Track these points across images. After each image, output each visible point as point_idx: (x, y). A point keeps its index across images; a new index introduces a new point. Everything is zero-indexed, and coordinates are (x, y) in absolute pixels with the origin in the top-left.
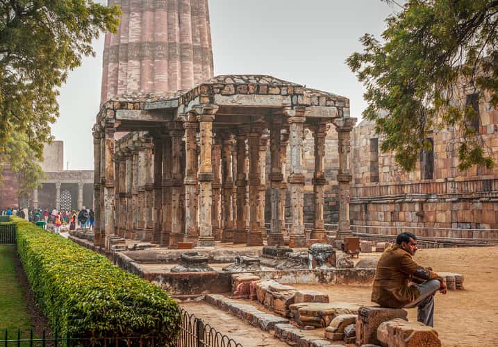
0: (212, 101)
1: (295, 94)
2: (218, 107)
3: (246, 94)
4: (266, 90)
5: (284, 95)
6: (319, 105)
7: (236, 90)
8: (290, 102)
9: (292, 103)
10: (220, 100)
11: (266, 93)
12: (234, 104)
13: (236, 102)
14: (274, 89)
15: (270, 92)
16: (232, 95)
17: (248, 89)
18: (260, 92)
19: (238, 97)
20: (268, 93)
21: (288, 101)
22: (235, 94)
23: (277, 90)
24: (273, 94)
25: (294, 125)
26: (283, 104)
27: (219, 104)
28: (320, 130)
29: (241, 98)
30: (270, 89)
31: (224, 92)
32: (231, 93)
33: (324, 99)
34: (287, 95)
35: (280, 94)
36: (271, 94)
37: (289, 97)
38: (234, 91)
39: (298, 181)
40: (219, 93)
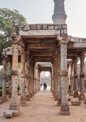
0: (18, 33)
1: (62, 29)
2: (21, 37)
3: (36, 30)
4: (46, 27)
5: (56, 30)
6: (79, 42)
7: (30, 28)
8: (60, 33)
9: (61, 33)
10: (22, 33)
11: (46, 29)
12: (29, 35)
13: (30, 34)
14: (51, 27)
15: (49, 28)
16: (29, 30)
17: (37, 27)
18: (43, 29)
19: (31, 31)
20: (47, 29)
21: (58, 32)
22: (30, 30)
23: (53, 27)
24: (50, 29)
25: (62, 45)
26: (56, 34)
27: (21, 35)
28: (82, 57)
29: (33, 32)
30: (49, 26)
31: (24, 29)
32: (28, 30)
33: (82, 40)
34: (58, 29)
35: (54, 29)
36: (49, 29)
37: (59, 30)
38: (29, 29)
39: (64, 75)
40: (22, 30)
